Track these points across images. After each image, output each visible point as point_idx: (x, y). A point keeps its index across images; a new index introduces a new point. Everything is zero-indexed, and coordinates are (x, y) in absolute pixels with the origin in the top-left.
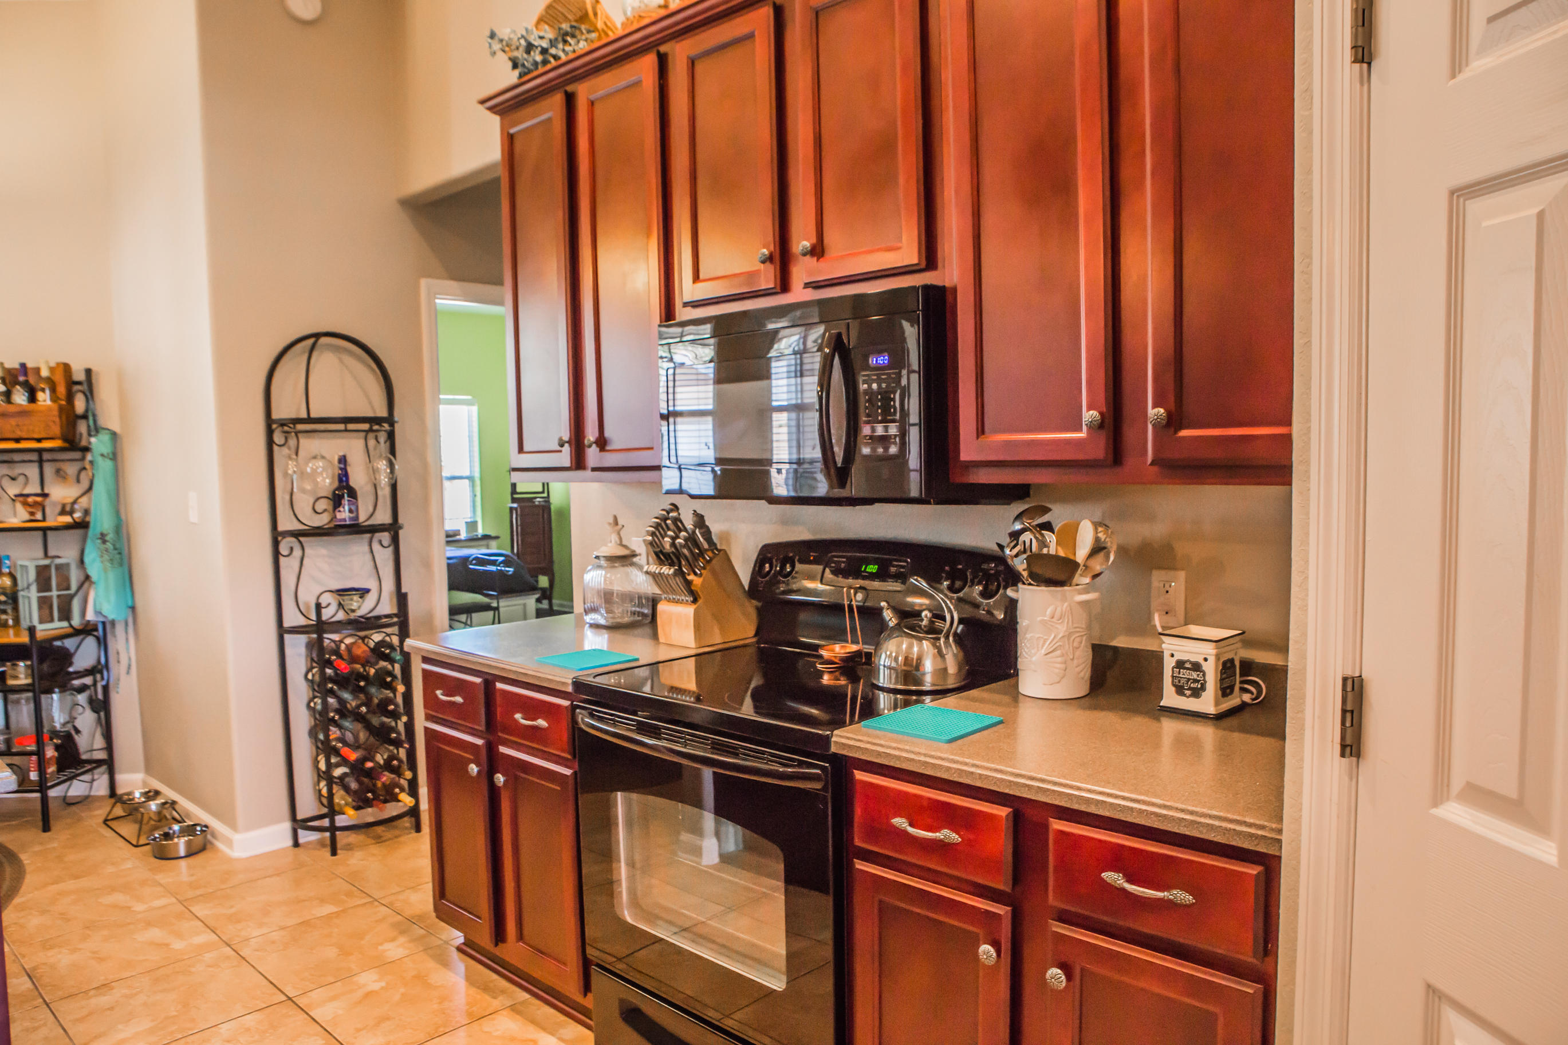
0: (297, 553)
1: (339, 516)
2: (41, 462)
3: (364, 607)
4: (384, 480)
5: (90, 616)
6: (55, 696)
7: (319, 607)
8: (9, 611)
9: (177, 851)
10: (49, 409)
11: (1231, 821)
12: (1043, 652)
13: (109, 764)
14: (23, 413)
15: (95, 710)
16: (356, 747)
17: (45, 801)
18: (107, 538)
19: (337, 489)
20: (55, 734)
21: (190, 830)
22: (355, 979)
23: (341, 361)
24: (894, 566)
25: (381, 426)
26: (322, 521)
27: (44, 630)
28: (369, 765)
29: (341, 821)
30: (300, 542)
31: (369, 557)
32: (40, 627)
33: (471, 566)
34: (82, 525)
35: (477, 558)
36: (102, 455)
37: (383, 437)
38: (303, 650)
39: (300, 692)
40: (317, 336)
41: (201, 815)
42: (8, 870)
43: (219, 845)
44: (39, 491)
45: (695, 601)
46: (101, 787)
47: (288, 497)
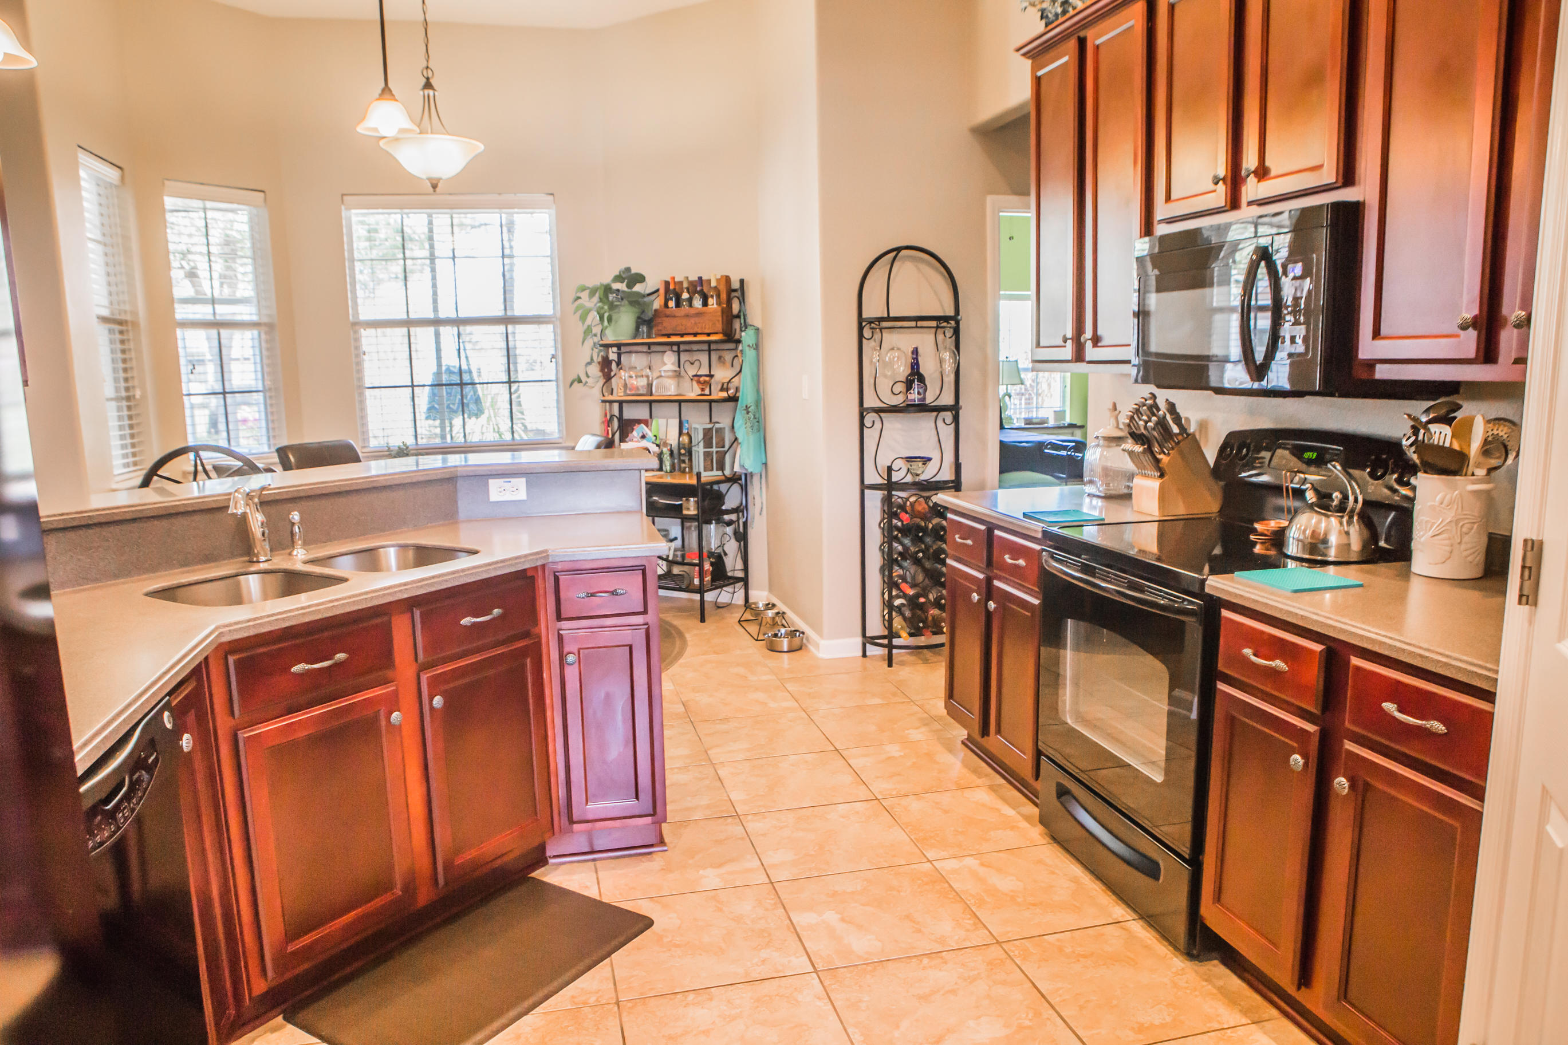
0: (878, 425)
1: (911, 397)
2: (710, 351)
3: (927, 473)
4: (949, 367)
5: (737, 469)
6: (713, 526)
7: (890, 469)
8: (687, 461)
9: (782, 646)
10: (715, 311)
11: (1475, 665)
12: (1431, 533)
13: (745, 581)
14: (699, 314)
15: (738, 540)
16: (913, 586)
17: (702, 601)
18: (750, 410)
19: (909, 375)
20: (711, 554)
21: (793, 634)
22: (884, 747)
23: (918, 269)
24: (1329, 453)
25: (948, 323)
26: (898, 400)
27: (707, 476)
28: (922, 600)
29: (896, 642)
30: (880, 417)
31: (934, 432)
32: (704, 474)
33: (1046, 451)
34: (734, 399)
35: (1050, 443)
36: (749, 346)
37: (949, 333)
38: (879, 504)
39: (875, 537)
40: (898, 250)
41: (802, 625)
42: (678, 643)
43: (811, 647)
44: (708, 373)
45: (1162, 476)
46: (739, 599)
47: (872, 381)
